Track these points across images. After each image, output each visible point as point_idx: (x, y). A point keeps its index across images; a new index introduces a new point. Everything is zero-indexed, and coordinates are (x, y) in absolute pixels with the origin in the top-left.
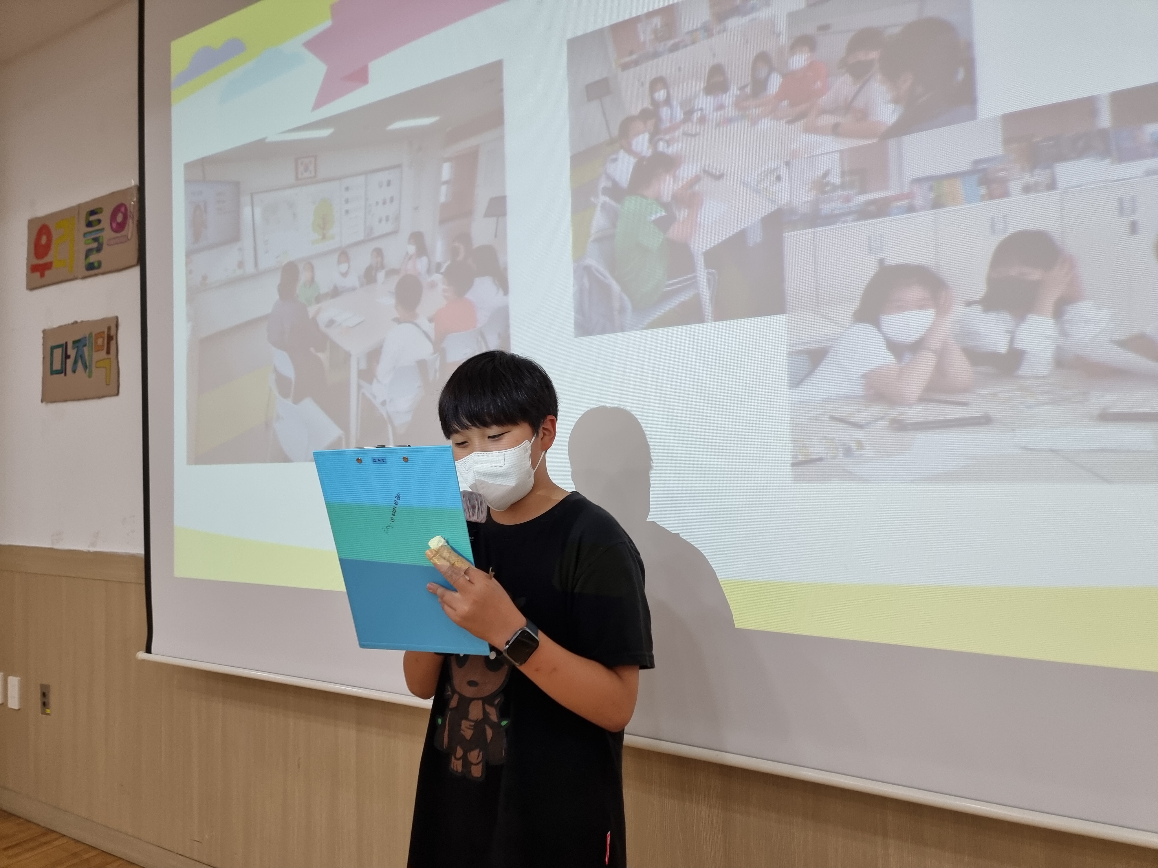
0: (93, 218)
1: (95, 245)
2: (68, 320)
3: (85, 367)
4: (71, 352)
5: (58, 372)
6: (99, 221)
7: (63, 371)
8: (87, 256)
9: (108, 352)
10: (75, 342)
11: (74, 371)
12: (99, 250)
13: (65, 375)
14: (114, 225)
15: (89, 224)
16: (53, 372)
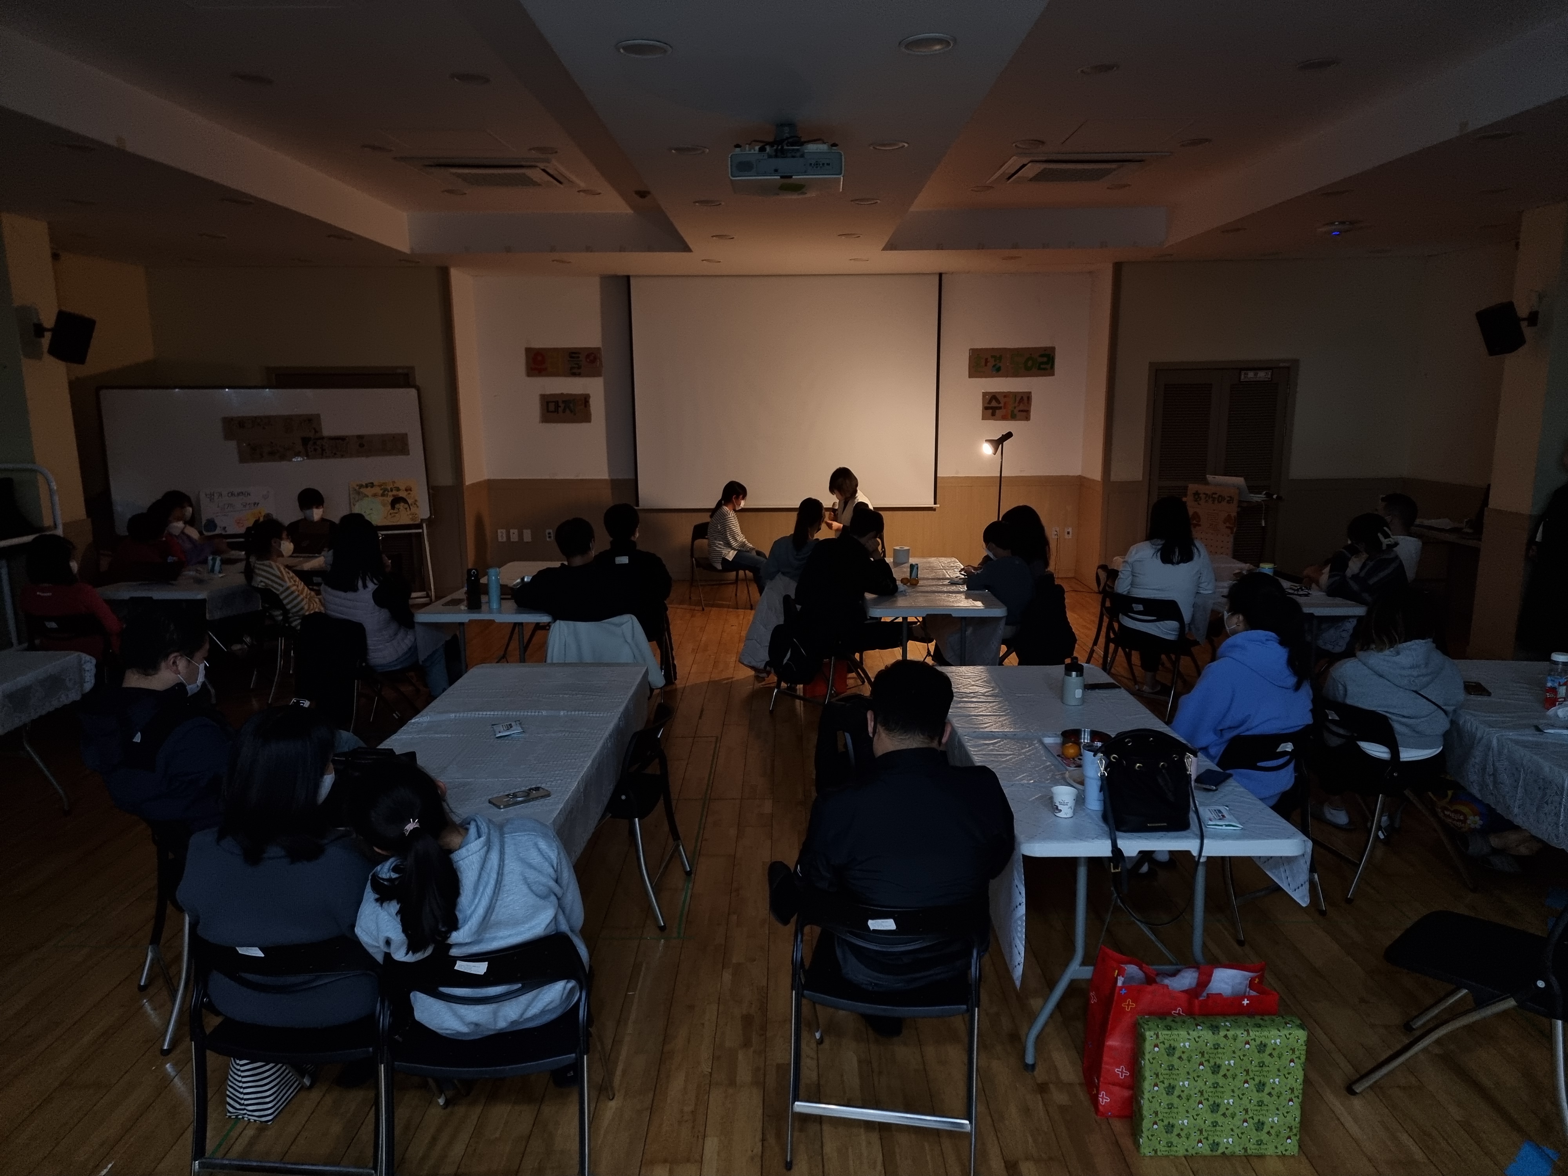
0: (574, 355)
1: (577, 366)
2: (558, 391)
3: (571, 412)
4: (562, 405)
5: (552, 412)
6: (578, 357)
7: (556, 411)
8: (571, 370)
9: (586, 406)
10: (563, 402)
11: (564, 411)
12: (579, 368)
13: (558, 413)
14: (588, 360)
15: (571, 357)
16: (548, 411)
